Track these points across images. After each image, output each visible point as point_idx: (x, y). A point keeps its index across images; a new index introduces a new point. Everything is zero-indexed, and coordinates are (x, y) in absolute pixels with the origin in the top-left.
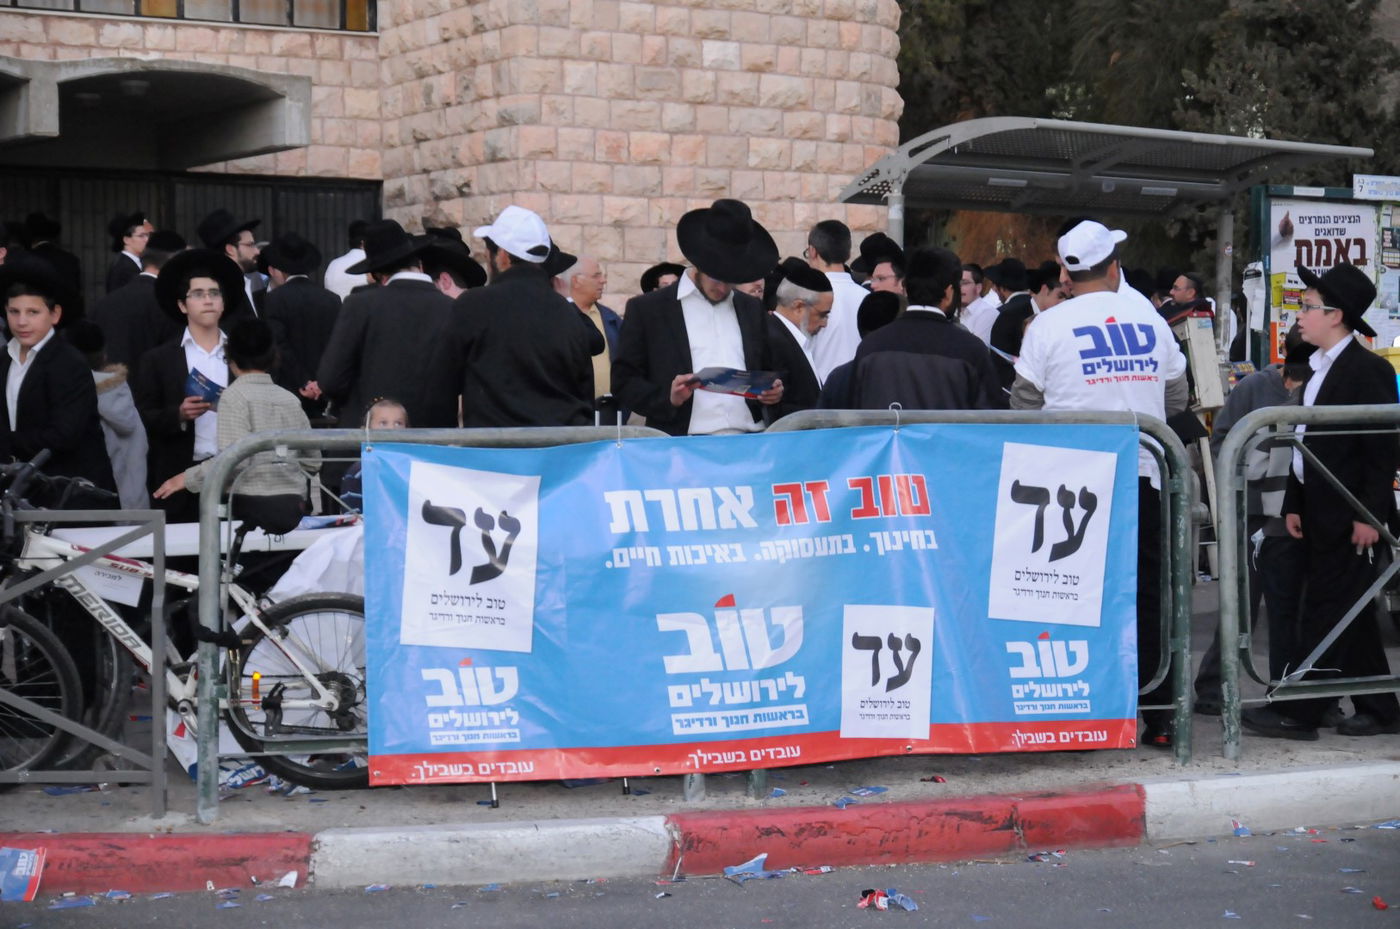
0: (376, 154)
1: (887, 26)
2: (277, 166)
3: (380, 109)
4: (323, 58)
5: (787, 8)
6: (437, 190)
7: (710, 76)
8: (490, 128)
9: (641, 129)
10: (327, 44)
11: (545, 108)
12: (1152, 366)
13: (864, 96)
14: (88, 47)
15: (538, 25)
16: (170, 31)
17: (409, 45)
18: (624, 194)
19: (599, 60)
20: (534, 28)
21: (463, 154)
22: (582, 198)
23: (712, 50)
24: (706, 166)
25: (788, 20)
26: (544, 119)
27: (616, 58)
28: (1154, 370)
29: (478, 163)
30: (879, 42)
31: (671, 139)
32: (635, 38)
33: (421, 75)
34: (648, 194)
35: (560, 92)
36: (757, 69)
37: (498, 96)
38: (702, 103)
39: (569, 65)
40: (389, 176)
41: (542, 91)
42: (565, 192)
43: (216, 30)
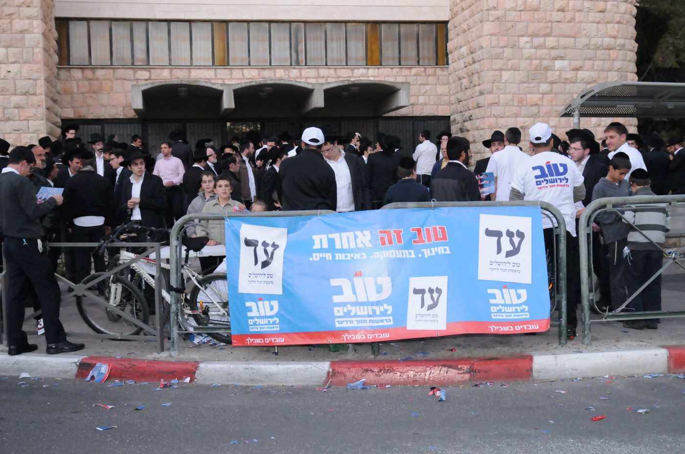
0: (448, 107)
1: (630, 51)
2: (413, 113)
3: (449, 92)
4: (429, 75)
5: (588, 47)
6: (464, 118)
7: (557, 73)
8: (477, 96)
9: (530, 93)
10: (430, 71)
11: (494, 88)
12: (566, 181)
13: (620, 77)
14: (350, 77)
15: (492, 59)
16: (376, 70)
17: (456, 69)
18: (525, 117)
19: (515, 70)
20: (490, 60)
21: (470, 106)
22: (508, 119)
23: (558, 64)
24: (556, 105)
25: (589, 51)
26: (494, 92)
27: (521, 69)
28: (567, 182)
29: (474, 109)
30: (626, 56)
31: (543, 97)
32: (528, 61)
33: (460, 79)
34: (534, 116)
35: (500, 82)
36: (576, 70)
37: (479, 85)
38: (554, 83)
39: (503, 73)
40: (452, 114)
41: (493, 82)
42: (502, 117)
43: (392, 68)
